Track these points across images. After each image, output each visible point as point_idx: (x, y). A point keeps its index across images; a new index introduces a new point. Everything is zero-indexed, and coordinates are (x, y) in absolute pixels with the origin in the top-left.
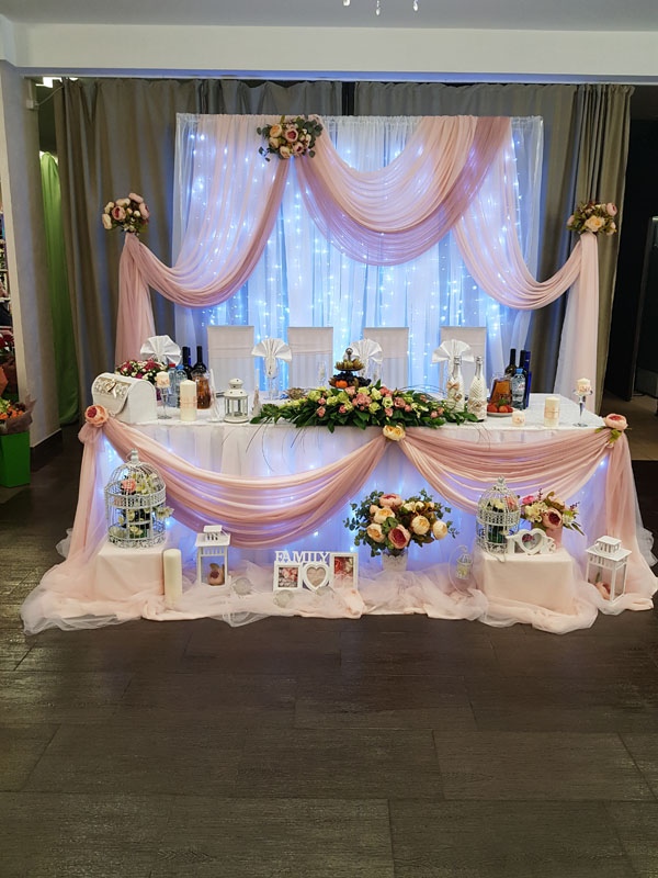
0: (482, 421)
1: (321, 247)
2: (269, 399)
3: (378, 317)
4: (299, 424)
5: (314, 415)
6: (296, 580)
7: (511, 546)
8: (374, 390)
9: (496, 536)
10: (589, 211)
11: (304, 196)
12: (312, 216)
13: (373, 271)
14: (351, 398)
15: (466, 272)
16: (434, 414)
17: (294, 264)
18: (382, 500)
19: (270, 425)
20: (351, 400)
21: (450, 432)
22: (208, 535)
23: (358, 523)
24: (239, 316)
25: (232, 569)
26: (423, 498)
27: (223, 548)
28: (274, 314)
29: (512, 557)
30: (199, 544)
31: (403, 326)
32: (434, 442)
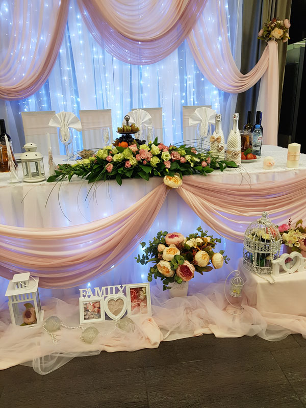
0: (238, 166)
1: (98, 53)
2: (67, 160)
3: (140, 101)
4: (91, 179)
5: (104, 171)
6: (99, 312)
7: (276, 269)
8: (153, 146)
9: (263, 261)
10: (273, 25)
11: (83, 16)
12: (90, 30)
13: (135, 69)
14: (135, 154)
15: (197, 69)
16: (204, 164)
17: (80, 66)
18: (168, 240)
19: (65, 182)
20: (135, 156)
21: (217, 178)
22: (17, 284)
23: (148, 259)
24: (45, 105)
25: (43, 305)
26: (200, 234)
27: (32, 294)
28: (69, 103)
29: (277, 277)
30: (9, 293)
31: (158, 107)
32: (204, 186)
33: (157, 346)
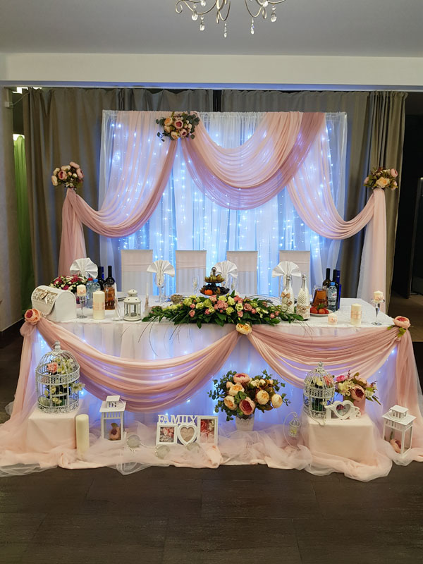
0: (307, 320)
1: (198, 198)
3: (237, 244)
4: (177, 322)
5: (187, 316)
6: (173, 436)
7: (329, 414)
8: (230, 298)
9: (318, 406)
10: (379, 174)
11: (187, 164)
12: (192, 177)
13: (233, 213)
14: (214, 304)
15: (296, 214)
16: (272, 315)
17: (181, 208)
18: (236, 379)
19: (156, 323)
20: (213, 306)
21: (284, 328)
22: (109, 403)
23: (218, 394)
24: (143, 243)
25: (127, 427)
26: (265, 376)
27: (119, 412)
28: (167, 242)
29: (329, 421)
30: (102, 410)
31: (254, 250)
32: (272, 335)
33: (217, 466)
